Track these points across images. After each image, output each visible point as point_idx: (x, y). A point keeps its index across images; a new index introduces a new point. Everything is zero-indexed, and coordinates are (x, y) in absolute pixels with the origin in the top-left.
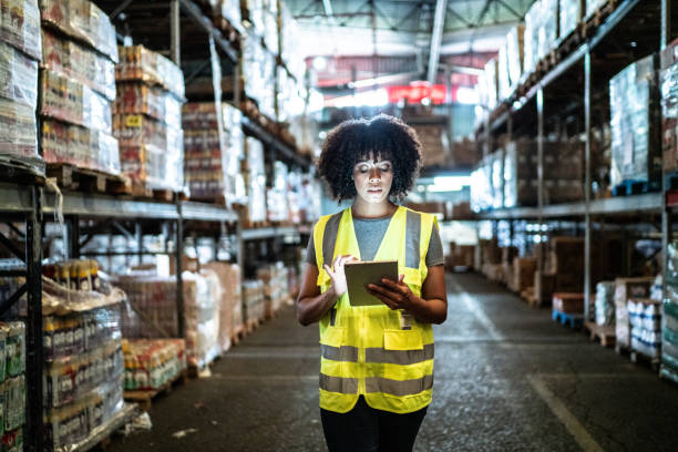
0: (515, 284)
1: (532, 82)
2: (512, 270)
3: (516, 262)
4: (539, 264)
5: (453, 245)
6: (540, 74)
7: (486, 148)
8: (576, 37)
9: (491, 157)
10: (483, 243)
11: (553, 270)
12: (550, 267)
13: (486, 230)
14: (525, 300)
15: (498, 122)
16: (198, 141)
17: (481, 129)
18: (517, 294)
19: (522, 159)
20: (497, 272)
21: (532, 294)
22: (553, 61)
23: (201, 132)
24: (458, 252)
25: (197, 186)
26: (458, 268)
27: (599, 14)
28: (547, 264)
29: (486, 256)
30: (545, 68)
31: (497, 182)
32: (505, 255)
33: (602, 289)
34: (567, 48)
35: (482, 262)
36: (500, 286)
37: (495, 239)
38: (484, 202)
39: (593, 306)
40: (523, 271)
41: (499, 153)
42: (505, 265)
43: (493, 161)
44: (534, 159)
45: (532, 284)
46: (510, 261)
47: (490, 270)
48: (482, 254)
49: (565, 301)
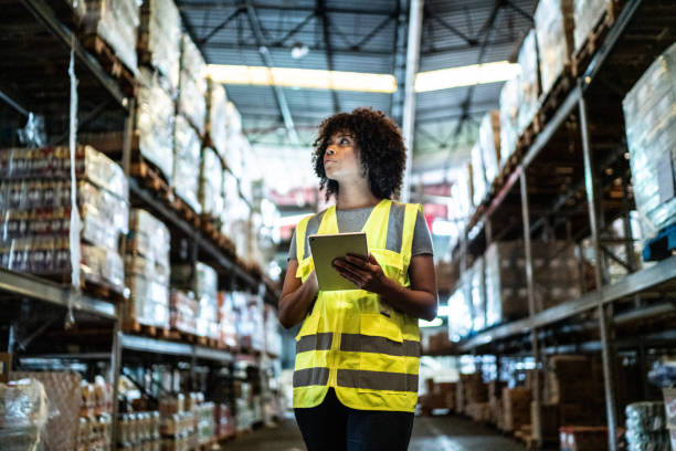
0: (506, 422)
1: (512, 168)
2: (502, 406)
3: (506, 393)
4: (536, 394)
5: (430, 382)
6: (522, 150)
7: (463, 266)
8: (565, 82)
9: (469, 272)
10: (465, 379)
11: (555, 400)
12: (550, 396)
13: (468, 364)
14: (520, 440)
15: (476, 231)
16: (48, 196)
17: (458, 247)
18: (509, 435)
19: (506, 263)
20: (484, 409)
21: (529, 433)
22: (536, 128)
23: (53, 185)
24: (437, 390)
25: (39, 257)
26: (438, 412)
27: (593, 37)
28: (546, 391)
29: (469, 393)
30: (527, 141)
31: (477, 300)
32: (492, 389)
33: (633, 414)
34: (553, 102)
35: (465, 403)
36: (489, 427)
37: (479, 373)
38: (464, 328)
39: (623, 439)
40: (515, 404)
41: (478, 264)
42: (493, 401)
43: (472, 275)
44: (520, 263)
45: (529, 422)
46: (499, 394)
47: (475, 410)
48: (464, 392)
49: (577, 435)
